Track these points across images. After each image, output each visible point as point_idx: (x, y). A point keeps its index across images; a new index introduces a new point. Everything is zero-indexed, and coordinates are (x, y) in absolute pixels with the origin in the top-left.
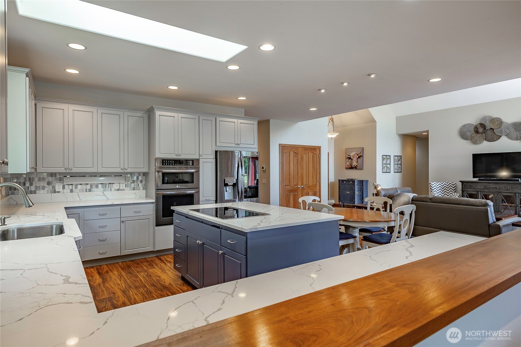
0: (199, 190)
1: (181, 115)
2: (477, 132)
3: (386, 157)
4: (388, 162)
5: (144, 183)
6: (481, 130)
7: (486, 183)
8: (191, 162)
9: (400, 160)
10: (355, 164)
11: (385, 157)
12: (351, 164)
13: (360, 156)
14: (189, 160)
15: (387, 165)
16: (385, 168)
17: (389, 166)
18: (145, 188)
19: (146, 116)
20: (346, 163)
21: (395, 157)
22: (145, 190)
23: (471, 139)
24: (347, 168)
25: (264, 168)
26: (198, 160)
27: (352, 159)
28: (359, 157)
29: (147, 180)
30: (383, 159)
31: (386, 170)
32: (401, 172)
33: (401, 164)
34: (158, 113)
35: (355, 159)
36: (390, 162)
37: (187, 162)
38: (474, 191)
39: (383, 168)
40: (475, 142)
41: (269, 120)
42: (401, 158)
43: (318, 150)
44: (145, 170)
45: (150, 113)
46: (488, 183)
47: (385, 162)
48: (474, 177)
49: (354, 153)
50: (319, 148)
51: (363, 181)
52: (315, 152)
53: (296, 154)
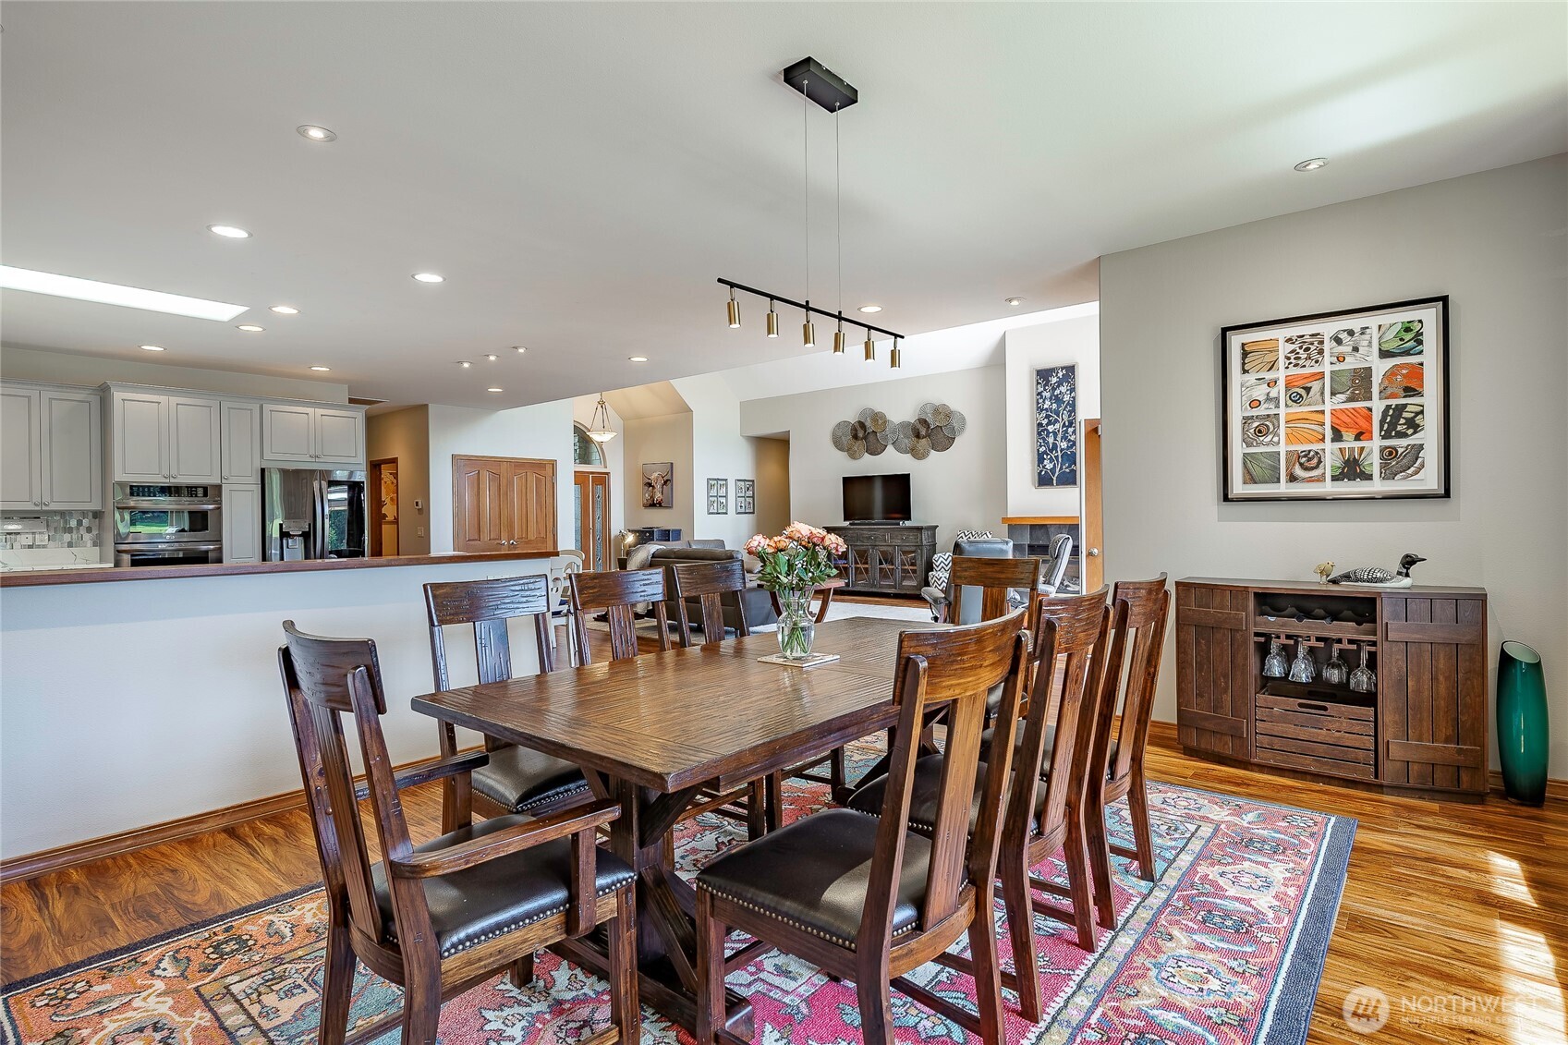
0: (222, 544)
1: (174, 400)
2: (855, 437)
3: (715, 483)
4: (722, 492)
5: (95, 532)
6: (861, 434)
7: (858, 529)
8: (200, 492)
9: (751, 488)
10: (658, 496)
11: (713, 482)
12: (652, 497)
13: (667, 480)
14: (196, 487)
15: (719, 499)
16: (715, 505)
17: (723, 500)
18: (98, 542)
19: (95, 400)
20: (644, 495)
21: (739, 483)
22: (98, 548)
23: (848, 451)
24: (646, 506)
25: (420, 504)
26: (219, 488)
27: (653, 487)
28: (665, 482)
29: (100, 527)
30: (710, 487)
31: (717, 508)
32: (753, 513)
33: (753, 497)
34: (118, 396)
35: (658, 487)
36: (727, 493)
37: (192, 491)
39: (710, 504)
40: (853, 456)
41: (427, 405)
42: (753, 486)
43: (549, 468)
44: (96, 506)
45: (104, 394)
47: (713, 493)
48: (846, 519)
49: (656, 474)
50: (553, 464)
51: (669, 531)
52: (543, 473)
53: (496, 476)
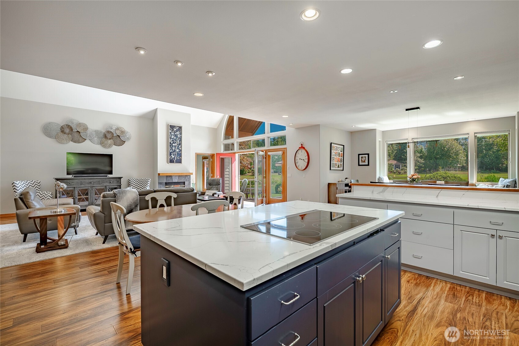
2: (63, 132)
6: (67, 131)
7: (83, 179)
23: (57, 138)
38: (71, 187)
40: (61, 142)
46: (84, 179)
